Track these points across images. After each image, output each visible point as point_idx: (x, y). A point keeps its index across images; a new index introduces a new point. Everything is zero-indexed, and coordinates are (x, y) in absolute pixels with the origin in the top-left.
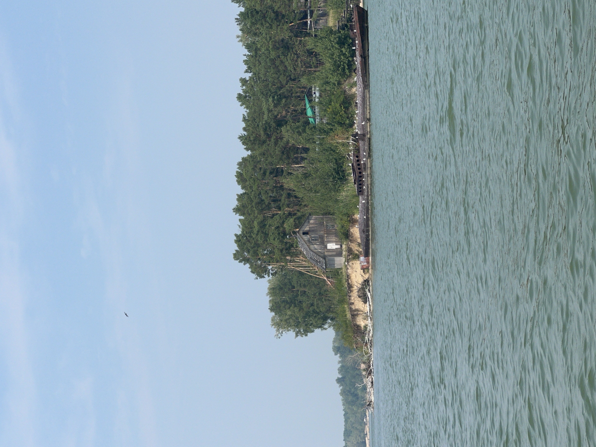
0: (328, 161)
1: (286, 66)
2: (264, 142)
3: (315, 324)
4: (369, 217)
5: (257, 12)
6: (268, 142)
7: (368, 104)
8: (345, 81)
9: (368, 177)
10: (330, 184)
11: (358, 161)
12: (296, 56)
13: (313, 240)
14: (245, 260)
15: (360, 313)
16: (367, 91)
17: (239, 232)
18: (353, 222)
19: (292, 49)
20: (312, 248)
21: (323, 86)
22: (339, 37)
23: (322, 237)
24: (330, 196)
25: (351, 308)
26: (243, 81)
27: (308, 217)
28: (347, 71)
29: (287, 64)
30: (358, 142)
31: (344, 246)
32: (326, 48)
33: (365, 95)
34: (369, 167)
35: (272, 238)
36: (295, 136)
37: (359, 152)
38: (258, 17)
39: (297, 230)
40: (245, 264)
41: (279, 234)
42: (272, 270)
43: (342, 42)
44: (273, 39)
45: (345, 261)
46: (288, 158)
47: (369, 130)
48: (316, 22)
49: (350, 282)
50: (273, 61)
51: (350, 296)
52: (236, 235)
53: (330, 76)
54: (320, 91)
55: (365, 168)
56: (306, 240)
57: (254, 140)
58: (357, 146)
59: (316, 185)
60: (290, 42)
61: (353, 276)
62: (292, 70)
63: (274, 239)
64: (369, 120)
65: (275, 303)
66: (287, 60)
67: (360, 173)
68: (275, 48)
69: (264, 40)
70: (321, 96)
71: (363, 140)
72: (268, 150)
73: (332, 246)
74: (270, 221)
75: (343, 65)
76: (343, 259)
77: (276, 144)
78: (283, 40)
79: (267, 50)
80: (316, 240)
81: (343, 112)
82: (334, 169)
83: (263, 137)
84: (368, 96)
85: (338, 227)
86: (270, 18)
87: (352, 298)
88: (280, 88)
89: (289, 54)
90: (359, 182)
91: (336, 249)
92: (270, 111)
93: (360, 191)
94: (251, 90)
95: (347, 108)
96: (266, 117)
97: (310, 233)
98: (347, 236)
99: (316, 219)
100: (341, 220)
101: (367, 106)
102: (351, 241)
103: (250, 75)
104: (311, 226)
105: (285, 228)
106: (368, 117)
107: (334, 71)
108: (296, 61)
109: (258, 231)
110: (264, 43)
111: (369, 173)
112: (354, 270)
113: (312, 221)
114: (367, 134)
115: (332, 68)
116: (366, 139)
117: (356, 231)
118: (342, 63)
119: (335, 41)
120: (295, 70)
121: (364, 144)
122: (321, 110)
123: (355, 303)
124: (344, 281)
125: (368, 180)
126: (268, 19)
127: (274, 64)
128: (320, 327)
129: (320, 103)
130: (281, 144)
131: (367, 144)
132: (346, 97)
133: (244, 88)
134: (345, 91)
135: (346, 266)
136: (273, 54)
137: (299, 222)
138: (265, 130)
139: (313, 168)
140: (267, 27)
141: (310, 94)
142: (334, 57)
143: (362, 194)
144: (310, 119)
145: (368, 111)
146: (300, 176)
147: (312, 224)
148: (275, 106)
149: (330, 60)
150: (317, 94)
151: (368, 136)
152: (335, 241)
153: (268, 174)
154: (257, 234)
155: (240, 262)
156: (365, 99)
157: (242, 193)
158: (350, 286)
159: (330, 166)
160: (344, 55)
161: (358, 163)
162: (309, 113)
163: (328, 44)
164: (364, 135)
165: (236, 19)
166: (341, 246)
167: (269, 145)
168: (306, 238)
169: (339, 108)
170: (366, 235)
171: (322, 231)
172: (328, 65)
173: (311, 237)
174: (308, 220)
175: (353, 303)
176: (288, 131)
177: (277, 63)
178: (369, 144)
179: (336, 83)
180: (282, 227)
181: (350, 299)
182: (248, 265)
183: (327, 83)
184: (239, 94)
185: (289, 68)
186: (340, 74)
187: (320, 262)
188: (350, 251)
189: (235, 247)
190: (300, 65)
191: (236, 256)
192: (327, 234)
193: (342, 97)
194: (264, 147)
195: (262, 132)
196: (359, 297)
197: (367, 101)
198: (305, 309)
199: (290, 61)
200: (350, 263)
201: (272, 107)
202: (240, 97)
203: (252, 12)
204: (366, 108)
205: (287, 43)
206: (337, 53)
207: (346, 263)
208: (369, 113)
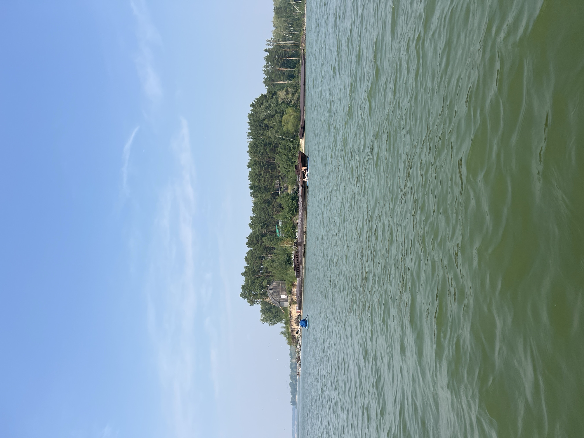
0: (284, 255)
1: (268, 211)
2: (256, 244)
3: (277, 320)
4: (302, 290)
5: (257, 187)
6: (257, 244)
7: (305, 221)
8: (294, 217)
9: (302, 268)
10: (284, 266)
11: (297, 258)
12: (273, 207)
13: (274, 293)
14: (245, 297)
15: (295, 329)
16: (305, 212)
17: (244, 284)
18: (294, 286)
19: (272, 203)
20: (274, 297)
21: (283, 219)
22: (292, 197)
23: (279, 292)
24: (284, 272)
25: (291, 328)
26: (251, 218)
27: (273, 281)
28: (295, 212)
29: (269, 210)
30: (298, 247)
31: (289, 297)
32: (286, 201)
33: (304, 215)
34: (304, 262)
35: (257, 289)
36: (269, 242)
37: (298, 253)
38: (257, 188)
39: (269, 285)
40: (245, 299)
41: (260, 287)
42: (258, 302)
43: (293, 199)
44: (263, 199)
45: (289, 305)
46: (267, 252)
47: (305, 239)
48: (283, 192)
49: (291, 314)
50: (263, 209)
51: (291, 322)
52: (242, 285)
53: (287, 214)
54: (283, 222)
55: (301, 263)
56: (271, 293)
57: (251, 243)
58: (297, 249)
59: (277, 266)
60: (271, 200)
61: (293, 312)
62: (271, 213)
63: (258, 290)
64: (305, 232)
65: (263, 309)
66: (269, 208)
67: (298, 265)
68: (264, 203)
69: (259, 199)
70: (282, 224)
71: (301, 246)
72: (257, 248)
73: (283, 296)
74: (257, 281)
75: (293, 210)
76: (288, 303)
77: (261, 245)
78: (268, 200)
79: (261, 203)
80: (276, 293)
81: (292, 232)
82: (286, 259)
83: (255, 242)
84: (305, 215)
85: (286, 287)
86: (262, 189)
87: (292, 323)
88: (266, 221)
89: (270, 206)
90: (298, 270)
91: (285, 298)
92: (259, 230)
93: (298, 276)
94: (254, 221)
95: (294, 230)
96: (257, 233)
97: (273, 289)
98: (291, 292)
99: (276, 283)
100: (288, 284)
101: (304, 223)
102: (292, 295)
103: (254, 215)
104: (274, 286)
105: (263, 284)
106: (305, 231)
107: (289, 212)
108: (273, 209)
109: (251, 285)
110: (259, 200)
111: (303, 266)
112: (293, 309)
113: (274, 284)
114: (304, 242)
115: (288, 211)
116: (303, 245)
117: (295, 290)
118: (293, 209)
119: (290, 198)
120: (272, 213)
121: (301, 248)
122: (282, 230)
123: (293, 325)
124: (289, 314)
125: (302, 270)
126: (261, 190)
127: (263, 210)
128: (280, 322)
129: (282, 227)
130: (263, 245)
131: (303, 248)
132: (294, 225)
133: (252, 220)
134: (293, 222)
135: (290, 307)
136: (263, 206)
137: (269, 283)
138: (256, 239)
139: (276, 258)
140: (261, 194)
141: (278, 223)
142: (289, 206)
143: (299, 277)
144: (278, 235)
145: (305, 227)
146: (270, 261)
147: (274, 285)
148: (262, 228)
149: (287, 207)
150: (281, 224)
151: (304, 243)
152: (285, 294)
153: (258, 258)
154: (250, 287)
155: (243, 298)
156: (304, 218)
157: (246, 266)
158: (291, 317)
159: (284, 258)
160: (294, 205)
161: (297, 259)
162: (277, 231)
163: (287, 200)
164: (301, 243)
165: (250, 192)
166: (288, 297)
167: (258, 246)
168: (271, 292)
169: (290, 230)
170: (300, 299)
171: (279, 288)
172: (287, 210)
173: (274, 292)
174: (272, 283)
175: (292, 325)
176: (265, 240)
177: (265, 209)
178: (305, 249)
179: (289, 218)
180: (262, 284)
181: (291, 323)
182: (246, 299)
183: (285, 218)
184: (250, 223)
185: (270, 212)
186: (292, 214)
187: (277, 304)
188: (292, 300)
189: (241, 291)
190: (275, 211)
191: (241, 295)
192: (281, 290)
193: (292, 225)
194: (256, 247)
195: (255, 240)
196: (295, 323)
197: (304, 219)
198: (274, 314)
199: (271, 209)
200: (292, 306)
201: (260, 228)
202: (250, 225)
203: (254, 187)
204: (304, 225)
205: (270, 201)
206: (290, 204)
207: (290, 306)
208: (306, 228)
